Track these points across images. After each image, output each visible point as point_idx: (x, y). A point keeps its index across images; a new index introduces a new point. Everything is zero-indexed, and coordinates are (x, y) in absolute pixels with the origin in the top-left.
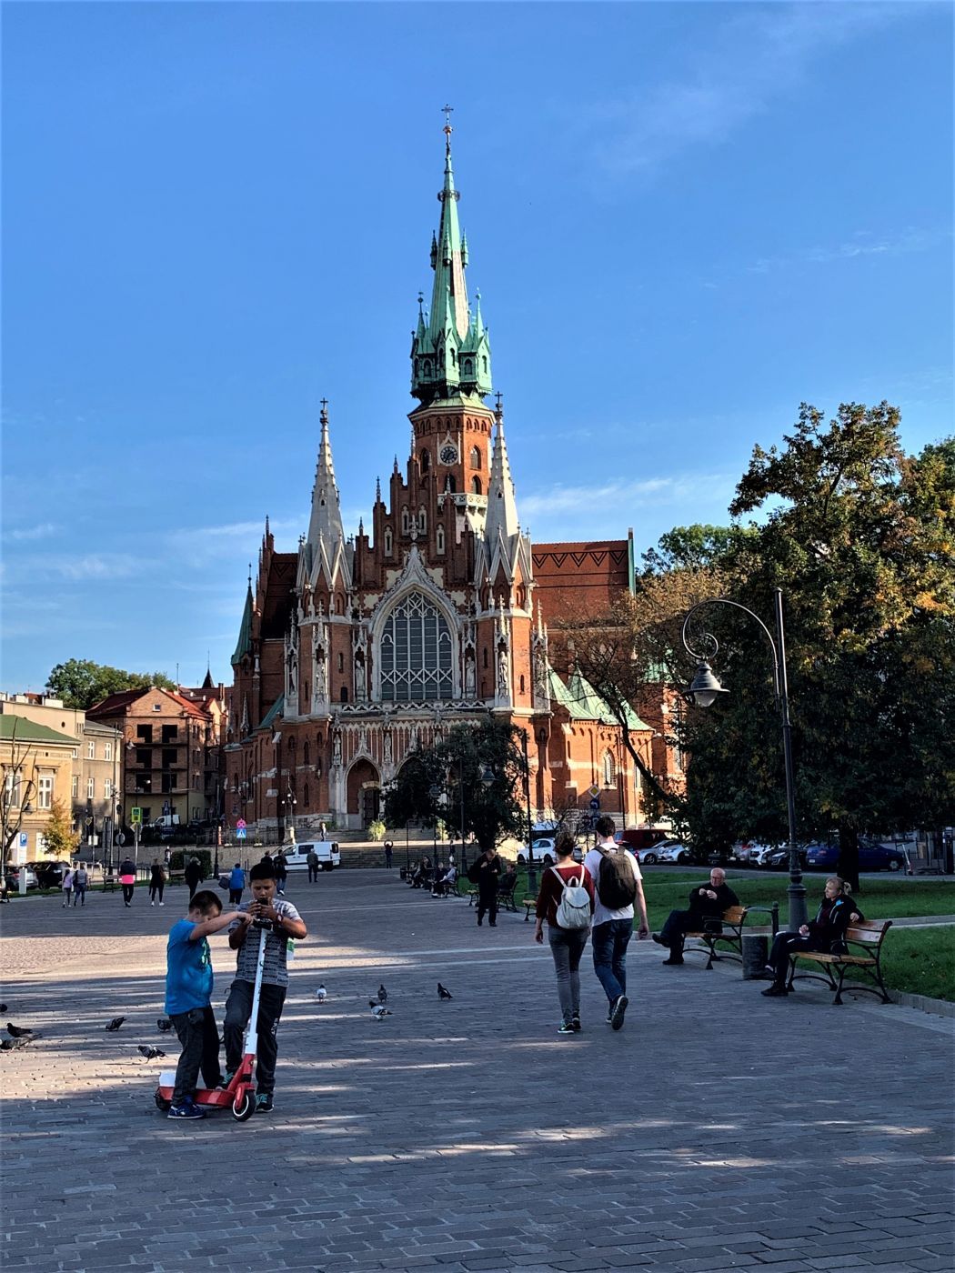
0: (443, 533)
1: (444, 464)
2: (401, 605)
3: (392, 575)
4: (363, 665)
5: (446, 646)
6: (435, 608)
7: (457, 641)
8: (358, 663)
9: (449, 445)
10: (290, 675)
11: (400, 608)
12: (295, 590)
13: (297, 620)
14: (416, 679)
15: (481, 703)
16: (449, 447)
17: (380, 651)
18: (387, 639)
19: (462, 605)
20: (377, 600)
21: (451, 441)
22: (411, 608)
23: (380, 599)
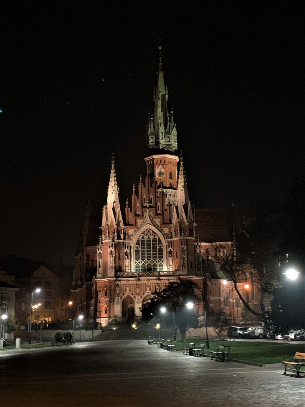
0: (160, 205)
1: (159, 177)
2: (143, 233)
3: (139, 221)
4: (128, 258)
5: (161, 250)
6: (156, 235)
7: (165, 248)
8: (126, 257)
9: (161, 170)
10: (99, 262)
11: (143, 235)
12: (101, 228)
13: (102, 240)
14: (149, 263)
15: (175, 273)
16: (161, 171)
17: (135, 252)
18: (137, 247)
19: (167, 233)
20: (134, 231)
21: (162, 168)
22: (147, 235)
23: (135, 231)
